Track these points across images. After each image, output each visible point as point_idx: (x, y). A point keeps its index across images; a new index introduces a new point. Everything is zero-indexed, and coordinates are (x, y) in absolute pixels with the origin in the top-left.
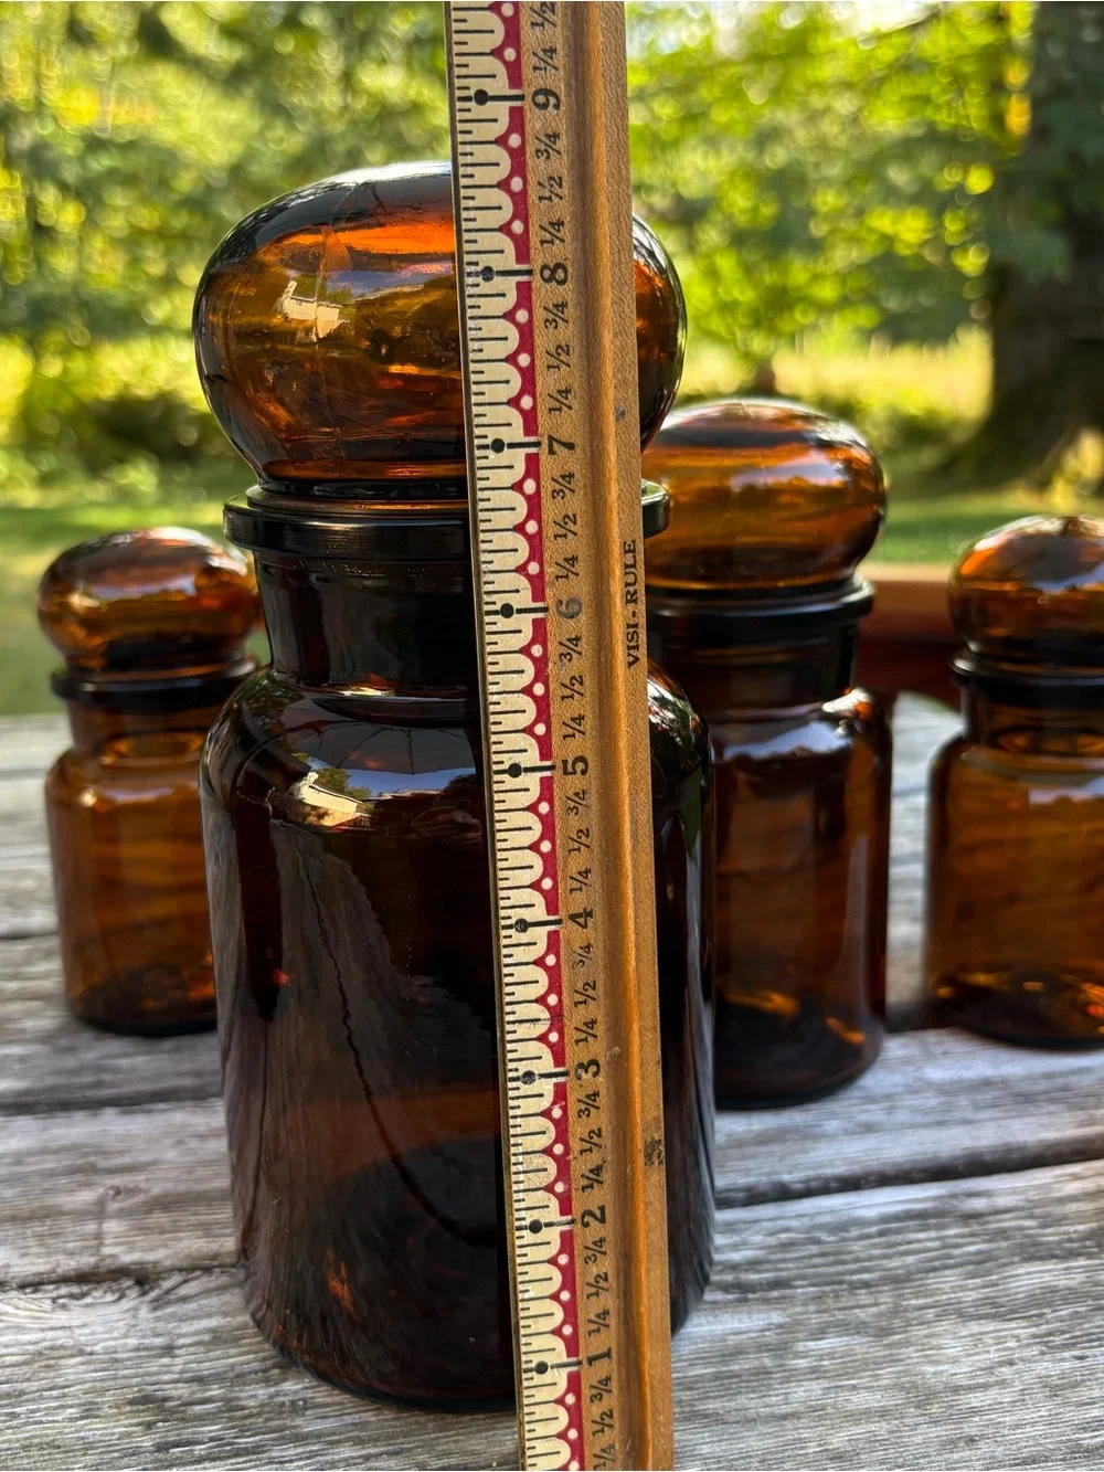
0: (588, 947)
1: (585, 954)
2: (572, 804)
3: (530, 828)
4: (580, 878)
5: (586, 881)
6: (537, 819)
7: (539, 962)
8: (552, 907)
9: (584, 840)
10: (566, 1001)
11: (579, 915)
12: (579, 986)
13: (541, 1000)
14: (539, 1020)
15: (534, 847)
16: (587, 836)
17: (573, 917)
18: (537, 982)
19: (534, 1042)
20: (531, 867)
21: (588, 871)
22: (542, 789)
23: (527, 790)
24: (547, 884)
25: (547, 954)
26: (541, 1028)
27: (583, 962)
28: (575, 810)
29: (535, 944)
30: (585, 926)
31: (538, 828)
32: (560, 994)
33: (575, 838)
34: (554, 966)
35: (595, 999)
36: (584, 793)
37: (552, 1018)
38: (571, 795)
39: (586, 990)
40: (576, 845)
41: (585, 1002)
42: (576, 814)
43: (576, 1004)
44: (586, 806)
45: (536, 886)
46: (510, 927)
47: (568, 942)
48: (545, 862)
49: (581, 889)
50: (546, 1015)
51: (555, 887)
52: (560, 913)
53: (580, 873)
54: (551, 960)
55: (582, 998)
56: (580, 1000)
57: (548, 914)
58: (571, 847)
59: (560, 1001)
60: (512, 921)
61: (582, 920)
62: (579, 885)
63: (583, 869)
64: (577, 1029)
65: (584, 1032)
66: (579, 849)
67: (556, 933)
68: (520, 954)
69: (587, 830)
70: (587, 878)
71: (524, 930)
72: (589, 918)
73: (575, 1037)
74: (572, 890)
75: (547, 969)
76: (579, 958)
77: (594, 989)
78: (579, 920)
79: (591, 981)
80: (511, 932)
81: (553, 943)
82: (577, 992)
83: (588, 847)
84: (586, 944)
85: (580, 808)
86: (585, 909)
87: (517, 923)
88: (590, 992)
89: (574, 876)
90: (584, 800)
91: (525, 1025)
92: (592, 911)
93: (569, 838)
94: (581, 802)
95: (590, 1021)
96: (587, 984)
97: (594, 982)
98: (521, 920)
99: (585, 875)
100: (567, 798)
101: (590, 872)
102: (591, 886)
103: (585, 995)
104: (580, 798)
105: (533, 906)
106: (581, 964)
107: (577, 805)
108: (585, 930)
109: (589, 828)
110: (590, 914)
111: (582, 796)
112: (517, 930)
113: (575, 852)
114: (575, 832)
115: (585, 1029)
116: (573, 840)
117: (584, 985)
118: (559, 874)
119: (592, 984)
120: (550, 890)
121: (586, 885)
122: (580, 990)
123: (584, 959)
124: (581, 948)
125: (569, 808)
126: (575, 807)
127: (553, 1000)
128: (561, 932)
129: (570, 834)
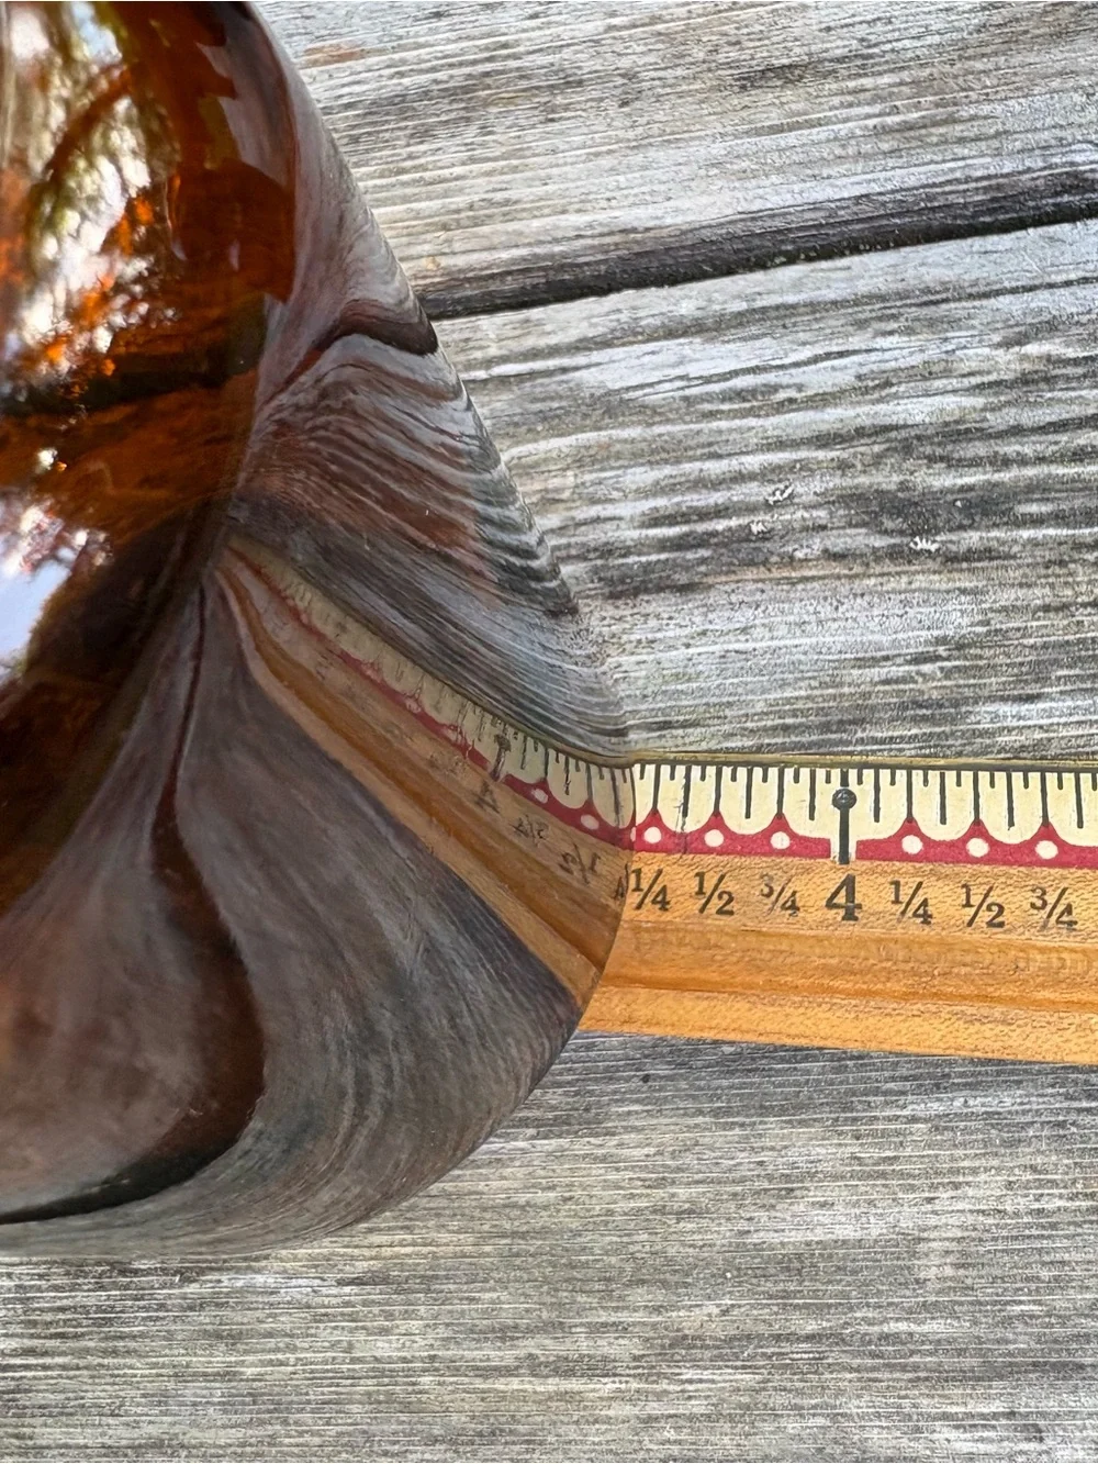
0: (794, 908)
1: (781, 901)
2: (1051, 899)
3: (1011, 823)
4: (917, 901)
5: (910, 913)
6: (1028, 836)
7: (780, 823)
8: (870, 850)
9: (985, 916)
10: (708, 859)
11: (851, 895)
12: (729, 885)
13: (716, 821)
14: (685, 814)
15: (978, 829)
16: (990, 924)
17: (849, 884)
18: (748, 815)
19: (650, 806)
20: (943, 820)
21: (926, 918)
22: (1082, 849)
23: (1080, 824)
24: (912, 845)
25: (793, 836)
26: (671, 819)
27: (768, 896)
28: (1039, 903)
29: (812, 817)
30: (830, 904)
31: (1012, 837)
32: (721, 851)
33: (989, 900)
34: (769, 844)
35: (702, 910)
36: (1071, 923)
37: (683, 835)
38: (1069, 898)
39: (720, 897)
40: (975, 900)
41: (701, 892)
42: (1033, 906)
43: (701, 875)
44: (1044, 926)
45: (910, 826)
46: (844, 781)
47: (807, 871)
48: (952, 844)
49: (897, 901)
50: (692, 826)
51: (906, 858)
52: (859, 863)
53: (925, 903)
54: (780, 841)
55: (708, 886)
56: (705, 885)
57: (860, 843)
58: (974, 890)
59: (710, 851)
60: (853, 786)
61: (841, 899)
62: (904, 898)
63: (930, 909)
64: (660, 872)
65: (651, 887)
66: (968, 904)
67: (826, 853)
68: (797, 794)
69: (1001, 925)
70: (915, 915)
71: (835, 802)
72: (842, 912)
73: (645, 870)
74: (897, 884)
75: (767, 833)
76: (777, 889)
77: (720, 912)
78: (843, 892)
79: (734, 906)
80: (836, 784)
81: (811, 848)
82: (722, 878)
83: (970, 923)
84: (799, 904)
85: (1044, 914)
86: (859, 906)
87: (851, 794)
88: (716, 903)
89: (921, 892)
90: (1058, 922)
91: (681, 794)
92: (856, 919)
93: (991, 889)
94: (1054, 918)
95: (668, 899)
96: (731, 900)
97: (731, 913)
98: (855, 800)
99: (921, 911)
100: (1064, 890)
101: (926, 922)
102: (899, 921)
103: (712, 894)
104: (1062, 914)
105: (877, 819)
106: (766, 890)
107: (1048, 908)
108: (824, 903)
109: (1006, 927)
110: (850, 916)
111: (1065, 918)
112: (838, 792)
113: (964, 896)
114: (999, 901)
115: (657, 888)
116: (986, 896)
117: (729, 894)
118: (928, 867)
119: (727, 908)
120: (902, 850)
121: (903, 913)
122: (721, 885)
123: (774, 897)
124: (794, 893)
125: (1044, 893)
126: (1045, 904)
127: (714, 839)
128: (827, 861)
129: (998, 891)
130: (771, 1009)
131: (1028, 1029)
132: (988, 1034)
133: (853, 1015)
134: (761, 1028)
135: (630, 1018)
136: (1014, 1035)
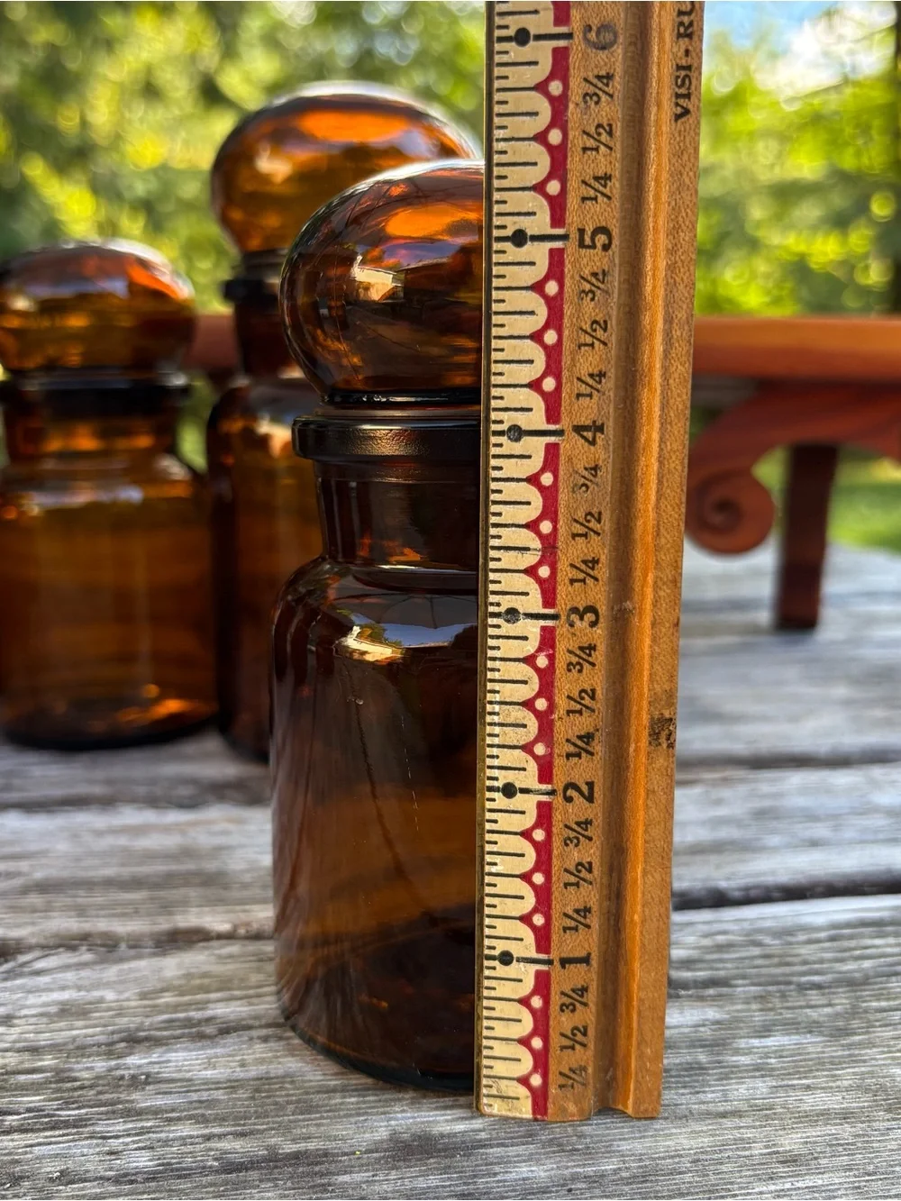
0: (595, 468)
1: (592, 478)
2: (587, 287)
3: (532, 313)
4: (590, 381)
5: (598, 386)
6: (542, 301)
7: (533, 480)
8: (553, 414)
9: (600, 333)
10: (562, 531)
11: (586, 428)
12: (580, 515)
13: (532, 526)
14: (527, 549)
15: (537, 337)
16: (604, 330)
17: (579, 429)
18: (529, 503)
19: (522, 575)
20: (531, 362)
21: (602, 375)
22: (550, 264)
23: (532, 264)
24: (549, 384)
25: (543, 470)
26: (530, 559)
27: (587, 487)
28: (590, 295)
29: (529, 457)
30: (593, 443)
31: (542, 312)
32: (555, 522)
33: (589, 330)
34: (550, 487)
35: (598, 534)
36: (604, 274)
37: (543, 550)
38: (586, 272)
39: (589, 521)
40: (589, 340)
41: (585, 535)
42: (592, 299)
43: (574, 536)
44: (607, 292)
45: (535, 385)
46: (500, 433)
47: (570, 459)
48: (548, 356)
49: (590, 396)
50: (536, 544)
51: (558, 389)
52: (563, 422)
53: (591, 376)
54: (547, 479)
55: (581, 530)
56: (580, 532)
57: (548, 421)
58: (582, 341)
59: (555, 529)
60: (504, 427)
61: (589, 435)
62: (588, 390)
63: (596, 371)
64: (573, 566)
65: (582, 571)
66: (592, 345)
67: (556, 446)
68: (512, 468)
69: (605, 322)
70: (600, 382)
71: (517, 440)
72: (598, 434)
73: (570, 575)
74: (578, 395)
75: (541, 488)
76: (583, 481)
77: (599, 521)
78: (585, 434)
79: (595, 511)
80: (503, 439)
81: (552, 458)
82: (576, 521)
83: (605, 344)
84: (593, 465)
85: (598, 293)
86: (594, 422)
87: (510, 429)
88: (593, 524)
89: (583, 378)
90: (603, 282)
91: (512, 553)
92: (603, 424)
93: (581, 329)
94: (600, 285)
95: (591, 559)
96: (590, 514)
97: (600, 513)
98: (515, 426)
99: (597, 379)
100: (582, 278)
101: (604, 375)
102: (604, 394)
103: (587, 527)
104: (598, 280)
105: (530, 410)
106: (584, 488)
107: (593, 288)
108: (592, 447)
109: (607, 319)
110: (600, 429)
111: (601, 277)
112: (509, 438)
113: (587, 348)
114: (589, 323)
115: (584, 567)
116: (586, 332)
117: (586, 515)
118: (565, 374)
119: (596, 515)
120: (552, 393)
121: (598, 391)
122: (581, 520)
123: (589, 483)
124: (586, 469)
125: (583, 291)
126: (591, 291)
127: (546, 527)
128: (562, 447)
129: (583, 324)
130: (666, 484)
131: (675, 305)
132: (679, 333)
133: (669, 426)
134: (678, 491)
135: (671, 582)
136: (679, 316)
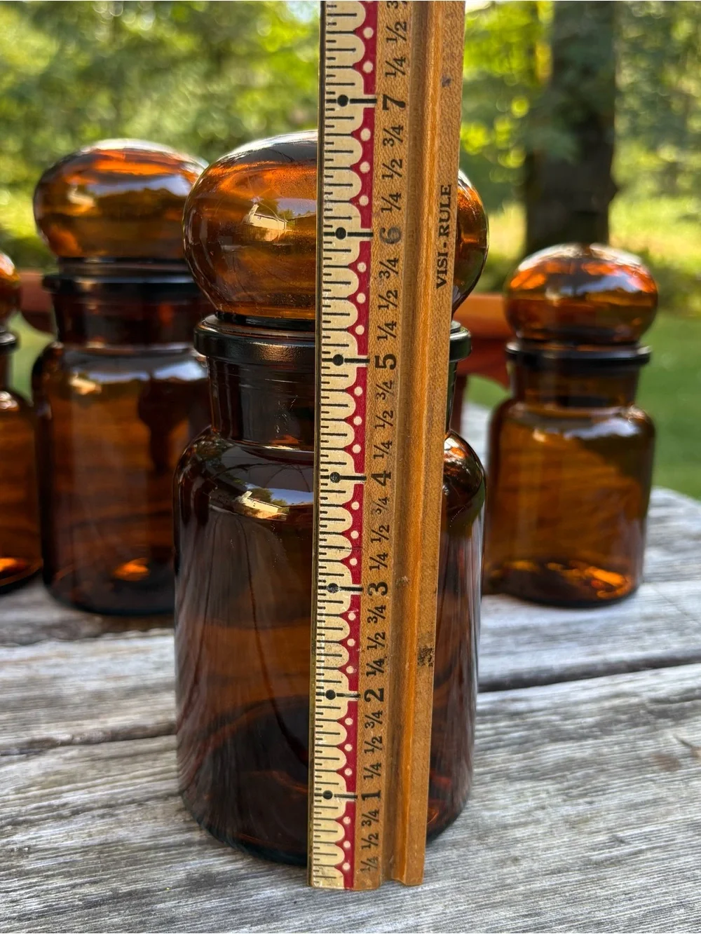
0: (386, 499)
1: (383, 505)
2: (381, 391)
3: (346, 406)
4: (382, 447)
5: (387, 450)
6: (352, 399)
7: (347, 506)
8: (359, 467)
9: (388, 419)
10: (365, 537)
11: (380, 475)
12: (376, 527)
13: (346, 534)
14: (343, 548)
15: (349, 420)
16: (391, 416)
17: (375, 476)
18: (344, 520)
19: (339, 563)
20: (345, 435)
21: (389, 443)
22: (358, 377)
23: (347, 376)
24: (357, 449)
25: (353, 500)
26: (345, 554)
27: (381, 511)
28: (382, 396)
29: (344, 492)
30: (384, 484)
31: (353, 406)
32: (360, 532)
33: (381, 417)
34: (358, 510)
35: (387, 539)
36: (391, 383)
37: (353, 548)
38: (380, 382)
39: (381, 531)
40: (382, 423)
41: (379, 540)
42: (384, 398)
43: (372, 540)
44: (393, 394)
45: (348, 449)
46: (326, 477)
47: (370, 495)
48: (356, 432)
49: (382, 456)
50: (349, 545)
51: (363, 452)
52: (365, 472)
53: (383, 444)
54: (355, 506)
55: (377, 537)
56: (376, 538)
57: (356, 471)
58: (377, 423)
59: (360, 536)
60: (329, 473)
61: (382, 480)
62: (381, 453)
63: (386, 442)
64: (371, 558)
65: (377, 561)
66: (383, 426)
67: (361, 486)
68: (333, 499)
69: (392, 412)
70: (388, 448)
71: (337, 481)
72: (387, 479)
73: (370, 564)
74: (375, 456)
75: (352, 511)
76: (378, 507)
77: (388, 531)
78: (379, 479)
79: (385, 525)
80: (327, 481)
81: (358, 493)
82: (374, 531)
83: (392, 425)
84: (384, 497)
85: (387, 394)
86: (385, 472)
87: (332, 475)
88: (384, 533)
89: (378, 446)
90: (390, 388)
91: (334, 550)
92: (390, 473)
93: (377, 416)
94: (388, 390)
95: (382, 554)
96: (382, 527)
97: (388, 526)
98: (335, 473)
99: (387, 446)
100: (377, 385)
101: (391, 444)
102: (391, 455)
103: (380, 535)
104: (387, 386)
105: (345, 464)
106: (378, 512)
107: (385, 392)
108: (383, 487)
109: (393, 410)
110: (389, 476)
111: (389, 385)
112: (332, 480)
113: (380, 428)
114: (382, 413)
115: (378, 559)
116: (380, 418)
117: (380, 527)
118: (367, 443)
119: (386, 528)
120: (359, 454)
121: (387, 453)
122: (376, 531)
123: (381, 508)
124: (379, 500)
125: (378, 394)
126: (383, 393)
127: (355, 535)
128: (365, 486)
129: (378, 413)
130: (429, 508)
131: (435, 401)
132: (437, 418)
133: (430, 474)
134: (436, 512)
135: (432, 566)
136: (437, 408)
